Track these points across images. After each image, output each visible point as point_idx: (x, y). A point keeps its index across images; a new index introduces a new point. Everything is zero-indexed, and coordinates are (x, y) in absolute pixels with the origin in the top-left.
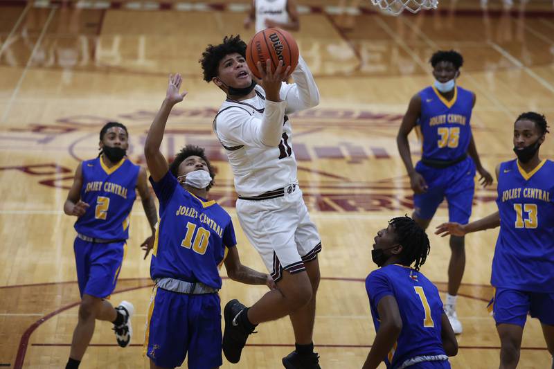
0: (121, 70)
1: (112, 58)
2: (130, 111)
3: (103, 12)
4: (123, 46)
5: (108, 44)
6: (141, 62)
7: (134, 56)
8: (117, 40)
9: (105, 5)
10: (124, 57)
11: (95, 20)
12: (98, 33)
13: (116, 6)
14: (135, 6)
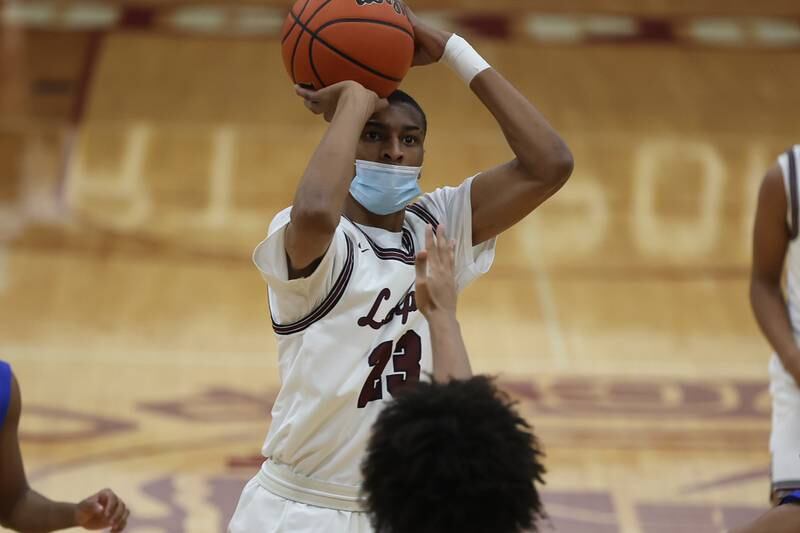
0: (149, 246)
1: (122, 204)
2: (181, 389)
3: (92, 40)
4: (158, 158)
5: (109, 154)
6: (218, 219)
7: (196, 197)
8: (138, 140)
9: (99, 16)
10: (162, 199)
11: (66, 68)
12: (76, 114)
13: (137, 20)
14: (201, 19)
